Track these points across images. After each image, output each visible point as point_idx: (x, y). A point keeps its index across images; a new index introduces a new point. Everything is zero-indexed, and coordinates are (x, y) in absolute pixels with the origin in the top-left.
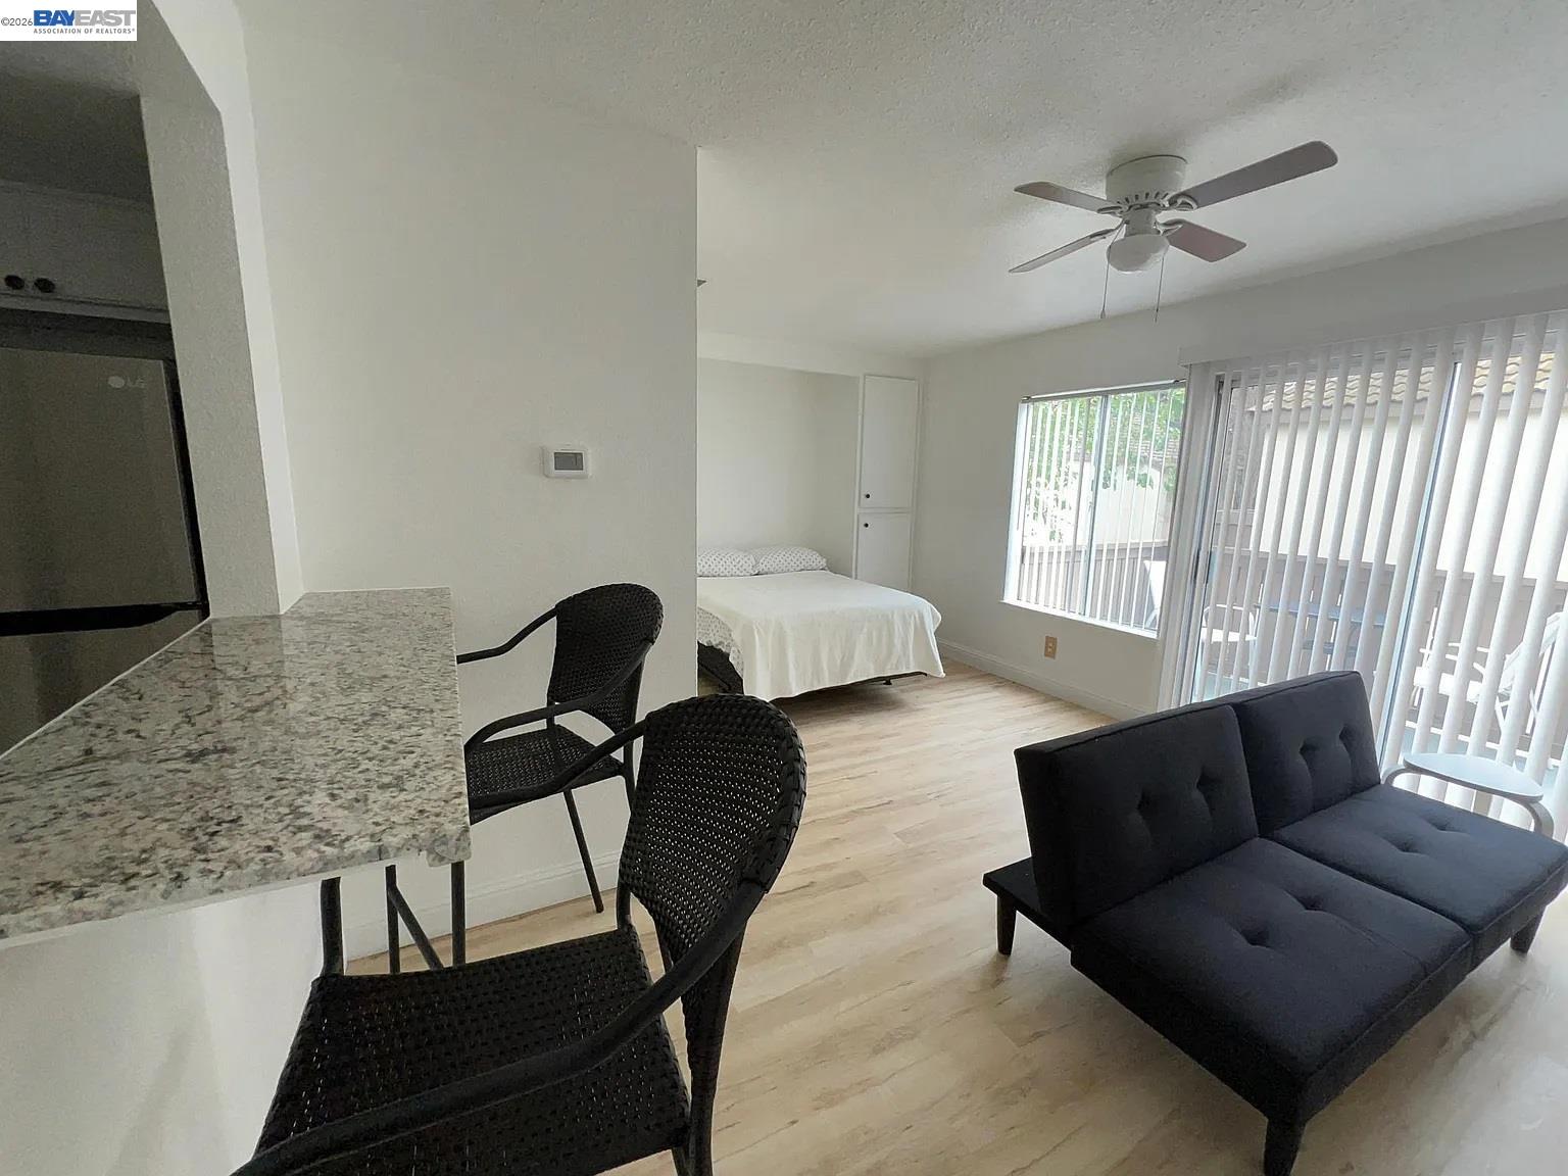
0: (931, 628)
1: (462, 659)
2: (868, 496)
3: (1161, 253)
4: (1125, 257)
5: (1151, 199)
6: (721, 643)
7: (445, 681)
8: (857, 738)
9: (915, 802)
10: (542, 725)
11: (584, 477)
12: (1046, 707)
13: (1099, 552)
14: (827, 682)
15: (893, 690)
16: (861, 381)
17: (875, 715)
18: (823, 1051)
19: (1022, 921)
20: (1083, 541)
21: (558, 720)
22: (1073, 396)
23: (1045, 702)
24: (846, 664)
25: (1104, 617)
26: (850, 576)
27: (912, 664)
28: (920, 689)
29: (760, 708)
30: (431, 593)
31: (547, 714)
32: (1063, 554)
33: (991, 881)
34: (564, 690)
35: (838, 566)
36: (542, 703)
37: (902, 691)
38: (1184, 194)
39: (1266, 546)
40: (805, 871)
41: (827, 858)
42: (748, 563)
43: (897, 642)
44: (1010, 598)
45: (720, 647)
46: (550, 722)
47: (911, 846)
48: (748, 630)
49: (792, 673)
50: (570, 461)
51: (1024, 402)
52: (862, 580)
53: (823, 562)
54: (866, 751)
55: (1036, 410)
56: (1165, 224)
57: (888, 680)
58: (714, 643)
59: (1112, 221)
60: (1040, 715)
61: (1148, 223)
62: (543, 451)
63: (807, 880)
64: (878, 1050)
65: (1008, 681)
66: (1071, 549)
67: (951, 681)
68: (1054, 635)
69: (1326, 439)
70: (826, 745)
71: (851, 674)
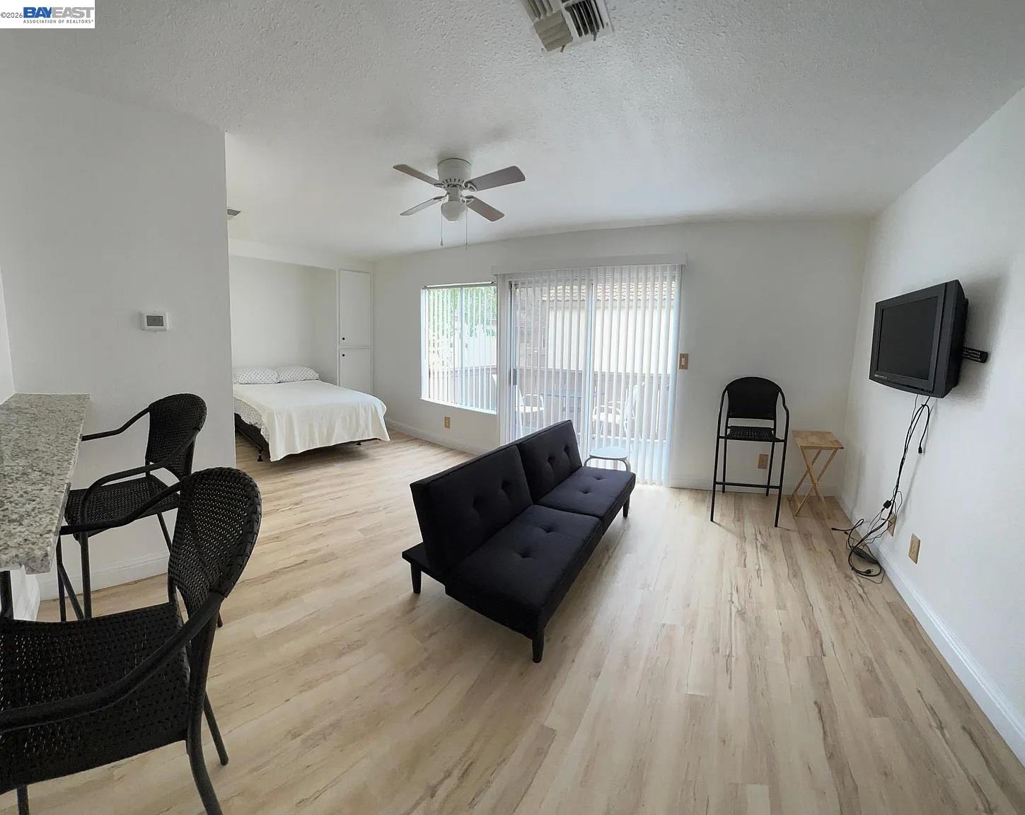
0: (381, 414)
1: (85, 438)
2: (344, 339)
3: (465, 212)
4: (451, 212)
5: (457, 182)
6: (257, 423)
7: (67, 455)
8: (338, 476)
9: (369, 512)
10: (143, 475)
11: (165, 330)
12: (448, 454)
13: (466, 371)
14: (318, 445)
15: (361, 448)
16: (337, 273)
17: (351, 462)
18: (308, 658)
19: (425, 577)
20: (458, 365)
21: (152, 473)
22: (447, 287)
23: (447, 451)
24: (330, 435)
25: (482, 407)
26: (336, 385)
27: (371, 434)
28: (379, 447)
29: (234, 474)
30: (79, 397)
31: (146, 469)
32: (449, 373)
33: (407, 555)
34: (156, 454)
35: (327, 377)
36: (142, 463)
37: (368, 449)
38: (470, 182)
39: (551, 366)
40: (302, 554)
41: (314, 545)
42: (274, 376)
43: (362, 422)
44: (425, 397)
45: (256, 425)
46: (148, 474)
47: (368, 536)
48: (271, 416)
49: (297, 439)
50: (156, 321)
51: (423, 289)
52: (343, 386)
53: (317, 375)
54: (342, 484)
55: (429, 292)
56: (466, 197)
57: (359, 443)
58: (253, 423)
59: (442, 192)
60: (444, 459)
61: (457, 195)
62: (141, 315)
63: (302, 559)
64: (341, 654)
65: (426, 441)
66: (453, 370)
67: (394, 444)
68: (448, 416)
69: (561, 315)
70: (317, 481)
71: (334, 440)
